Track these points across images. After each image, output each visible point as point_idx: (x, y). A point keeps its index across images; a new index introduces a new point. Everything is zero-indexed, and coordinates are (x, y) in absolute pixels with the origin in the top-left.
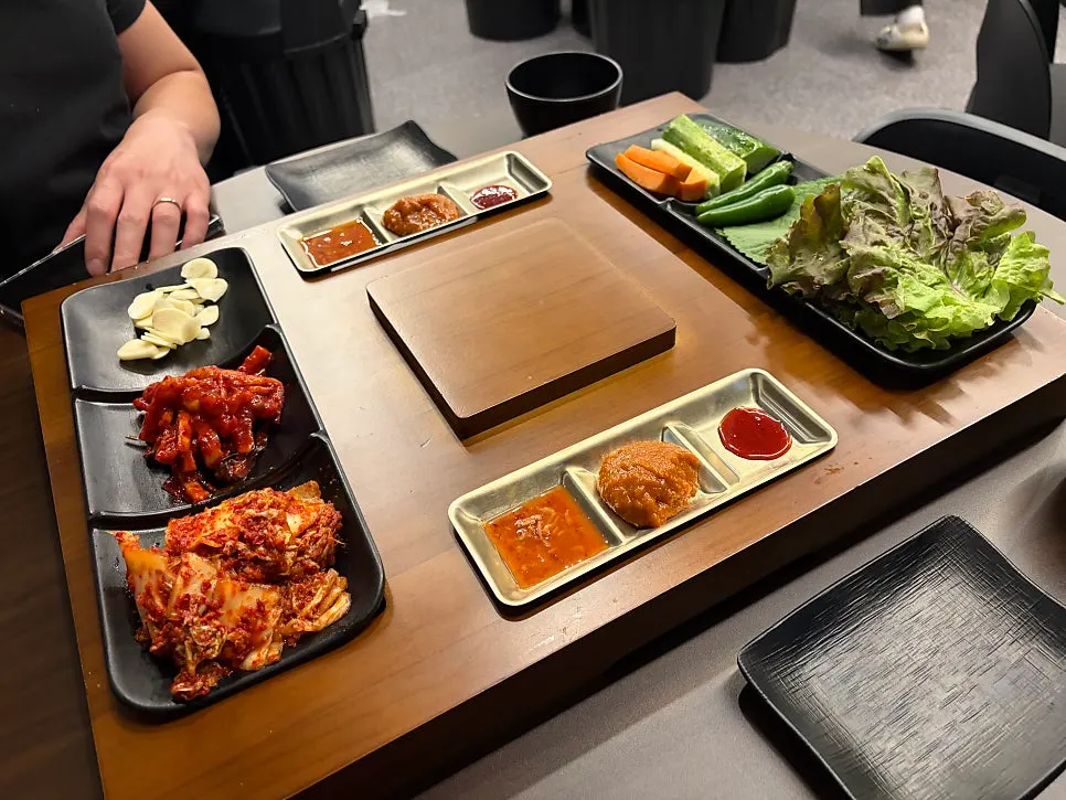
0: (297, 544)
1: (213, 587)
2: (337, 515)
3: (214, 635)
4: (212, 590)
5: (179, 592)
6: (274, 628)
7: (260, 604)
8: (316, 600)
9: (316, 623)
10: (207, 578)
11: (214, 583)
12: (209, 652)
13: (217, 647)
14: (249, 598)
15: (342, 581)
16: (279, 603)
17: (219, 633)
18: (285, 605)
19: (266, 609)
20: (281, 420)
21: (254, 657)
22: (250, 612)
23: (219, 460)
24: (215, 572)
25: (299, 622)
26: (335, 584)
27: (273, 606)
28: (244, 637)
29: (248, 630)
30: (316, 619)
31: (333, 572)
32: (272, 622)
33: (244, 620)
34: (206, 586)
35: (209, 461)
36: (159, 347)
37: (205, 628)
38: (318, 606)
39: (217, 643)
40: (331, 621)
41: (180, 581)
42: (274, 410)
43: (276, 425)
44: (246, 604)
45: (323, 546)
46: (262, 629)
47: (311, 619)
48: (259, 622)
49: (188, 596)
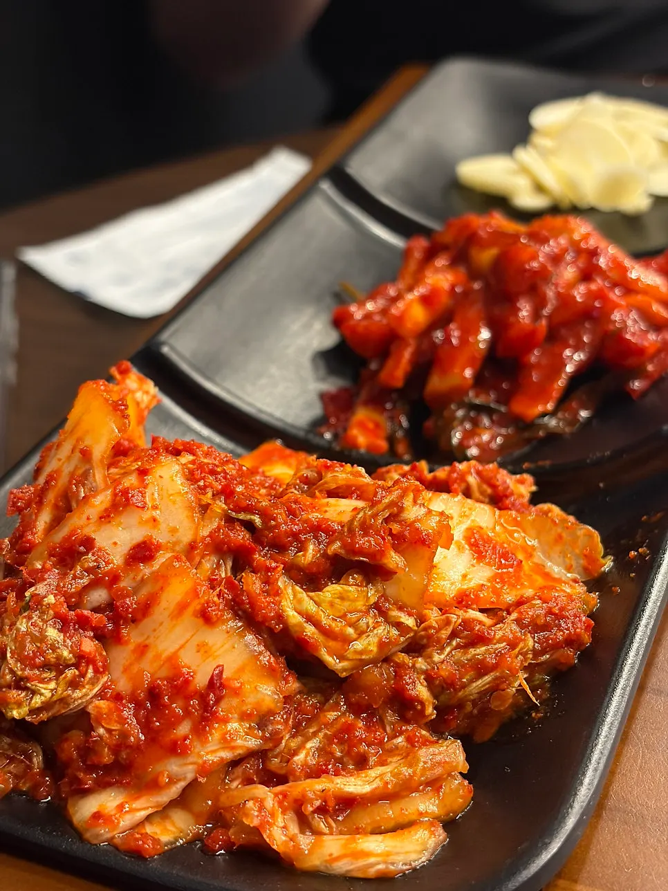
0: (421, 619)
1: (157, 564)
2: (577, 625)
3: (58, 667)
4: (145, 570)
5: (82, 522)
6: (204, 770)
7: (216, 685)
8: (355, 785)
9: (305, 841)
10: (161, 536)
11: (162, 558)
12: (14, 694)
13: (37, 701)
14: (203, 648)
15: (458, 793)
16: (262, 720)
17: (70, 673)
18: (275, 739)
19: (221, 710)
20: (644, 393)
21: (107, 801)
22: (179, 685)
23: (456, 395)
24: (186, 537)
25: (270, 802)
26: (434, 784)
27: (244, 717)
28: (124, 735)
29: (146, 726)
30: (317, 833)
31: (453, 753)
32: (212, 752)
33: (154, 693)
34: (142, 553)
35: (437, 383)
36: (539, 188)
37: (52, 633)
38: (348, 803)
39: (47, 690)
40: (342, 866)
41: (102, 501)
42: (639, 351)
43: (626, 396)
44: (188, 659)
45: (481, 669)
46: (176, 749)
47: (304, 823)
48: (184, 729)
49: (89, 543)
